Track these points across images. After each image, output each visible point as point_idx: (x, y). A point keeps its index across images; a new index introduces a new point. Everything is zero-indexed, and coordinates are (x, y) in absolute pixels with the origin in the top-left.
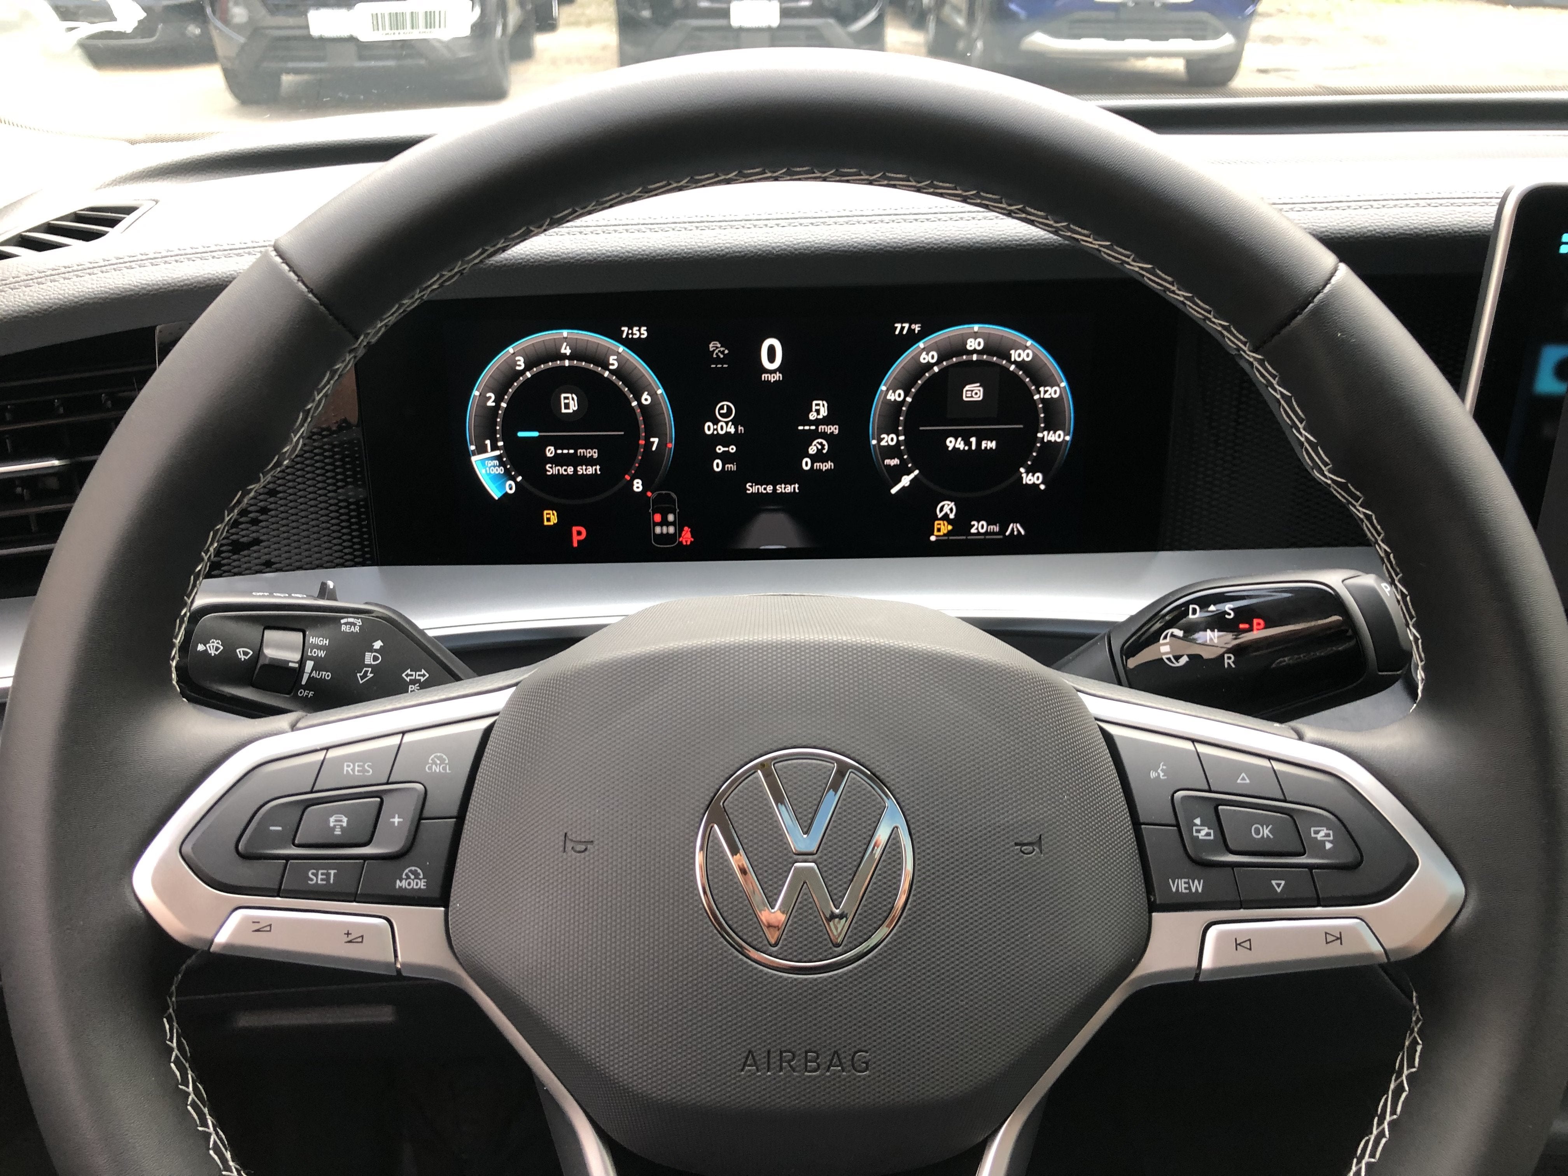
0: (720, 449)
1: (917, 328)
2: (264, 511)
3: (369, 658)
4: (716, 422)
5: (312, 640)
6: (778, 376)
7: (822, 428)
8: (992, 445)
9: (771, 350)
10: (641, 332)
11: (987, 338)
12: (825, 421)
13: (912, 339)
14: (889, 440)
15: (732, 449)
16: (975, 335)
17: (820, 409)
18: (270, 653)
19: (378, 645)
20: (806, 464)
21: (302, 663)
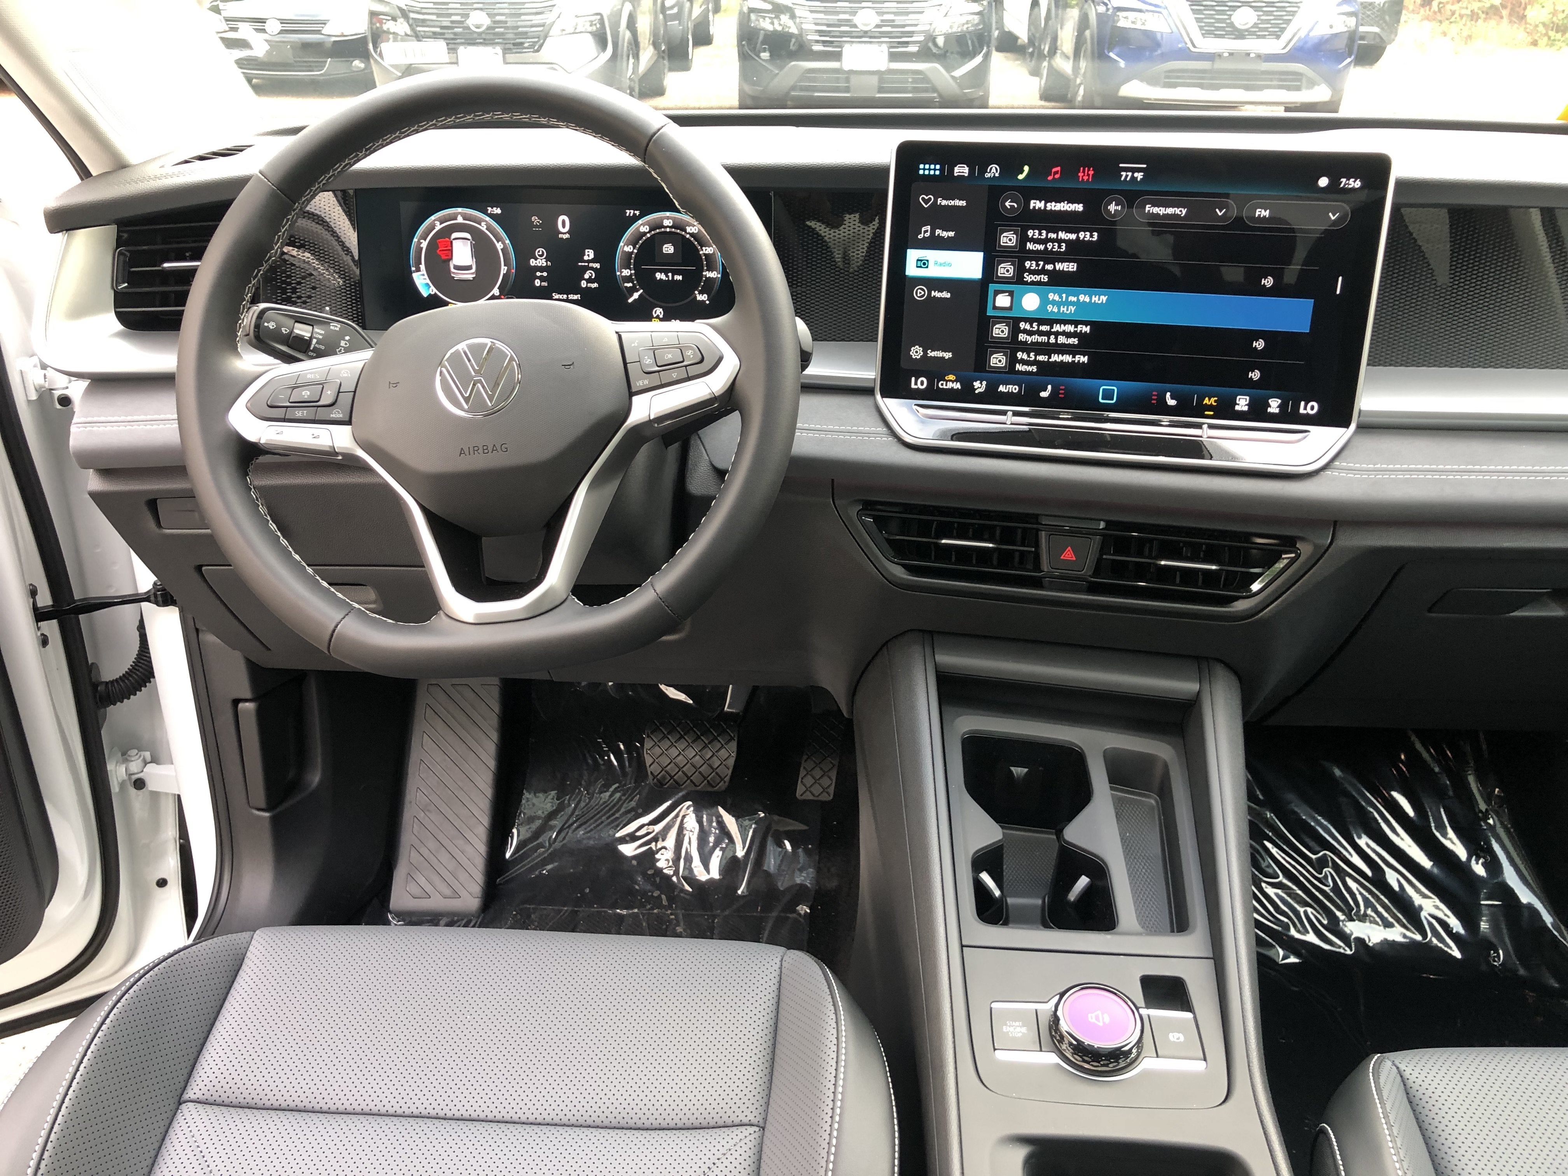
0: (538, 274)
1: (637, 213)
2: (310, 297)
3: (343, 343)
4: (536, 259)
5: (316, 330)
6: (567, 236)
7: (591, 265)
8: (679, 278)
9: (564, 222)
10: (498, 211)
11: (674, 219)
12: (593, 261)
13: (635, 219)
14: (626, 272)
15: (545, 274)
16: (668, 218)
17: (590, 254)
18: (296, 331)
19: (347, 338)
20: (584, 284)
21: (311, 338)
